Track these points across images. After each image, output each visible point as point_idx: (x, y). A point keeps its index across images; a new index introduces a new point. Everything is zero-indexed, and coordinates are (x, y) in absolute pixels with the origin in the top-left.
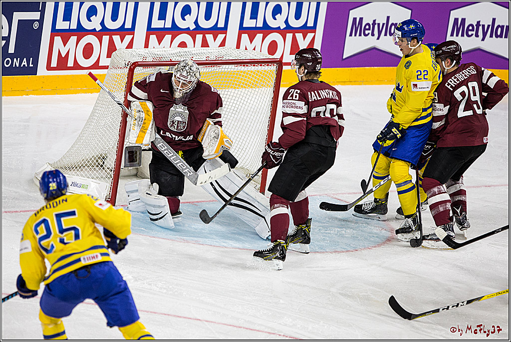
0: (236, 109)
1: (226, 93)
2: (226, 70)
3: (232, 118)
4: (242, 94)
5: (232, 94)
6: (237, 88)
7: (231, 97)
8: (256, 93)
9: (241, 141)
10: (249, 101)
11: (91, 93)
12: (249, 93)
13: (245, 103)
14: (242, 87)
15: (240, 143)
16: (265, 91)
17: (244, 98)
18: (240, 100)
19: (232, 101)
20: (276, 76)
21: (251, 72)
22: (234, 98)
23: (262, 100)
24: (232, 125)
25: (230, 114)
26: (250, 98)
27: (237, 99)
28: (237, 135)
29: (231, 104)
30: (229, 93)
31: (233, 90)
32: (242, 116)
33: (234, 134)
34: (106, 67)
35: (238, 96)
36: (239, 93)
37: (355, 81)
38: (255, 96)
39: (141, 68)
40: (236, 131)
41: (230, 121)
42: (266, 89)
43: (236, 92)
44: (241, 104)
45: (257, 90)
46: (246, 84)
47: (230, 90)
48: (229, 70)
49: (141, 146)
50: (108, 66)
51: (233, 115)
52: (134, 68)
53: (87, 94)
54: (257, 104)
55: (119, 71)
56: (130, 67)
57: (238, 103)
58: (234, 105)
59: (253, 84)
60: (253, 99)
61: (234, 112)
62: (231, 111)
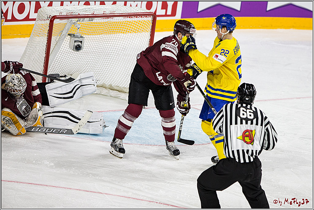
0: (124, 47)
1: (117, 36)
2: (117, 20)
3: (122, 54)
4: (129, 37)
5: (122, 37)
6: (125, 33)
7: (121, 39)
8: (138, 36)
9: (128, 69)
10: (133, 42)
11: (24, 37)
12: (133, 37)
13: (131, 43)
14: (129, 32)
15: (128, 71)
16: (145, 34)
17: (130, 40)
18: (127, 41)
19: (122, 42)
20: (152, 24)
21: (135, 22)
22: (123, 40)
23: (142, 41)
24: (122, 59)
25: (120, 51)
26: (134, 40)
27: (125, 40)
28: (126, 65)
29: (121, 44)
30: (119, 37)
31: (123, 35)
32: (129, 52)
33: (124, 65)
34: (34, 20)
35: (126, 38)
36: (127, 36)
37: (206, 27)
38: (137, 38)
39: (58, 20)
40: (124, 63)
41: (121, 56)
42: (145, 33)
43: (125, 35)
44: (128, 44)
45: (139, 34)
46: (131, 30)
47: (120, 35)
48: (119, 20)
49: (59, 74)
50: (36, 19)
51: (122, 52)
52: (54, 20)
53: (21, 38)
54: (139, 44)
55: (43, 22)
56: (51, 19)
57: (126, 43)
58: (123, 44)
59: (136, 30)
60: (136, 40)
61: (123, 49)
62: (121, 49)
